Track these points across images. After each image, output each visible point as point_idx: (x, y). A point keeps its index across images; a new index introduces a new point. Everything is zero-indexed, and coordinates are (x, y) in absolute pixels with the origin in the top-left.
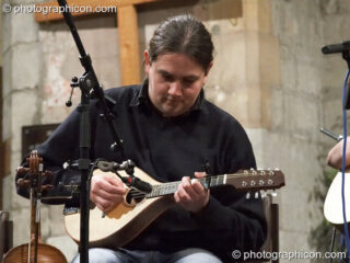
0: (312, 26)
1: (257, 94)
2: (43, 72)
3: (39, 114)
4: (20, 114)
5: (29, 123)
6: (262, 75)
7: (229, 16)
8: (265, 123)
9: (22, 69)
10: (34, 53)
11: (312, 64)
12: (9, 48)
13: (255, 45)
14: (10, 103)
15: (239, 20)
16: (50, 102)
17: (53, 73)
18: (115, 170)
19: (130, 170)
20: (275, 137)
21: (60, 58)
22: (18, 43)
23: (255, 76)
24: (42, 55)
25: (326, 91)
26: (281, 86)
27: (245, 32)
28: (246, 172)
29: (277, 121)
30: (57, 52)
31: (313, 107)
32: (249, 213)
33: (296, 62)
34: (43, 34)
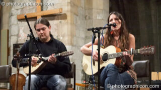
0: (83, 22)
1: (70, 37)
2: (19, 31)
3: (17, 41)
4: (13, 41)
5: (15, 43)
6: (71, 33)
7: (64, 19)
8: (72, 44)
9: (14, 30)
10: (17, 27)
11: (83, 31)
12: (11, 25)
13: (70, 26)
14: (11, 38)
15: (66, 20)
16: (20, 38)
17: (21, 31)
18: (37, 56)
19: (41, 56)
20: (74, 48)
21: (23, 28)
22: (13, 24)
23: (70, 33)
24: (19, 27)
25: (86, 37)
26: (76, 36)
27: (68, 23)
28: (64, 52)
29: (75, 44)
30: (22, 26)
31: (83, 41)
32: (66, 63)
33: (79, 30)
34: (19, 22)
